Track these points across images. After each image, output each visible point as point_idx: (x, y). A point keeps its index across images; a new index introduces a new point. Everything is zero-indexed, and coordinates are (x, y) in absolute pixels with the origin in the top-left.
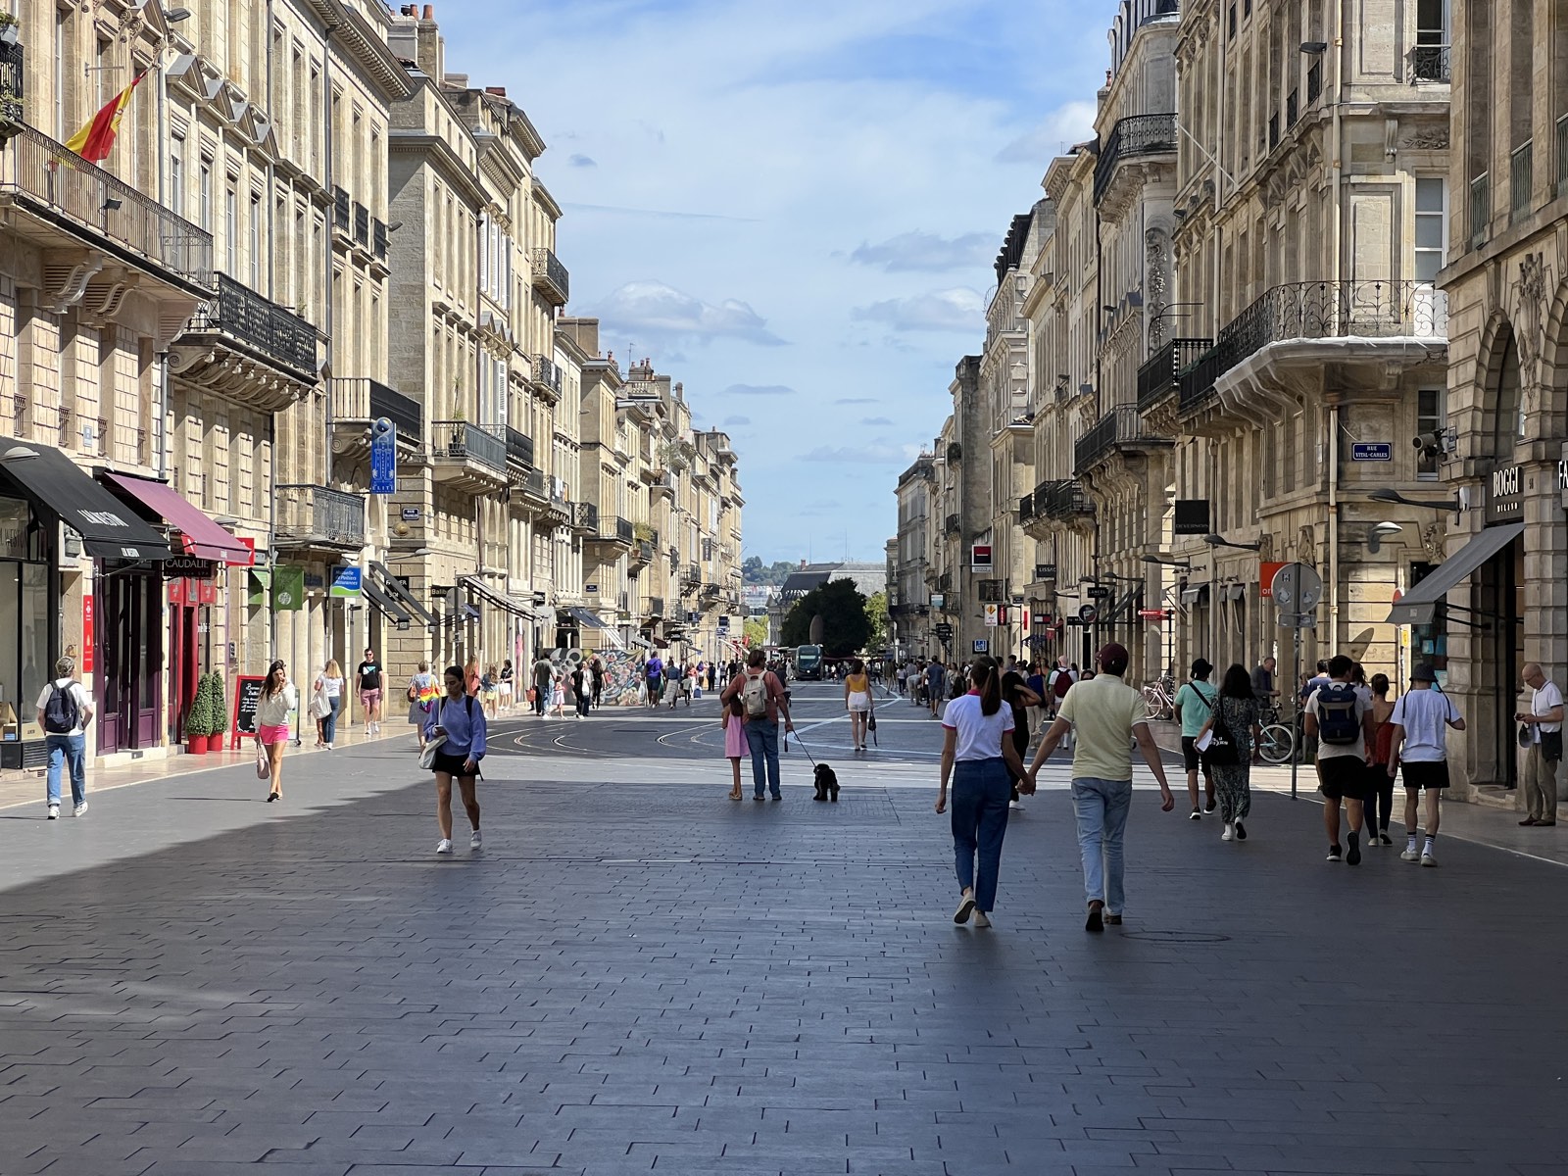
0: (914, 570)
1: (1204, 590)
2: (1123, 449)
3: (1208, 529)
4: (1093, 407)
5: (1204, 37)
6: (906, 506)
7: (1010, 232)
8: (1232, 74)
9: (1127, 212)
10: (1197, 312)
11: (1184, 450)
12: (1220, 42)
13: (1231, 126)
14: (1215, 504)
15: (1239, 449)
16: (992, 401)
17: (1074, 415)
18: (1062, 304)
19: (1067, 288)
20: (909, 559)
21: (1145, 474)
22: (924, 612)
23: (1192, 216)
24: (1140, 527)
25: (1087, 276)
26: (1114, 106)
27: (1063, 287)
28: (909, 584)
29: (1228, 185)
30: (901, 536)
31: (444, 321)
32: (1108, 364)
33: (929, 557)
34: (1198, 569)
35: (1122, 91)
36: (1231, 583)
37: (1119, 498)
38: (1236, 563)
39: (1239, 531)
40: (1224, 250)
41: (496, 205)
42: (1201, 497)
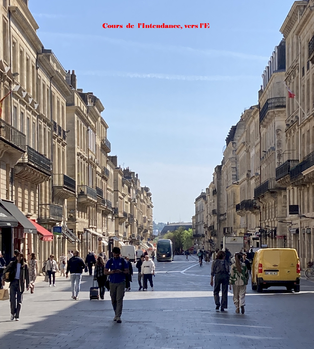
0: (201, 225)
1: (297, 231)
2: (270, 191)
3: (298, 213)
4: (259, 179)
5: (294, 76)
6: (198, 207)
7: (230, 131)
8: (304, 86)
9: (270, 125)
10: (293, 152)
11: (289, 191)
12: (300, 77)
13: (304, 100)
14: (300, 206)
15: (308, 191)
16: (225, 178)
17: (253, 181)
18: (248, 151)
19: (250, 146)
20: (199, 221)
21: (277, 198)
22: (203, 236)
23: (291, 126)
24: (275, 212)
25: (256, 143)
26: (265, 95)
27: (249, 146)
28: (199, 228)
29: (303, 117)
30: (197, 215)
31: (80, 157)
32: (263, 167)
33: (205, 221)
34: (295, 224)
35: (267, 91)
36: (306, 228)
37: (268, 205)
38: (308, 223)
39: (308, 214)
40: (302, 135)
41: (92, 125)
42: (296, 204)
